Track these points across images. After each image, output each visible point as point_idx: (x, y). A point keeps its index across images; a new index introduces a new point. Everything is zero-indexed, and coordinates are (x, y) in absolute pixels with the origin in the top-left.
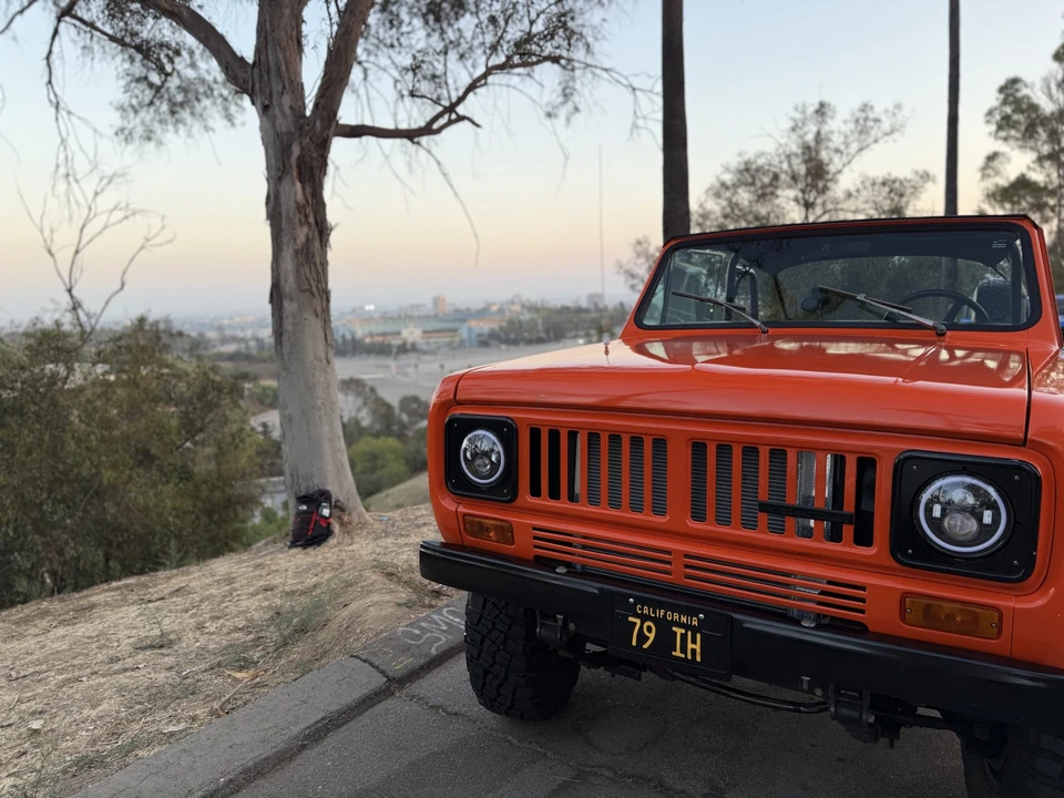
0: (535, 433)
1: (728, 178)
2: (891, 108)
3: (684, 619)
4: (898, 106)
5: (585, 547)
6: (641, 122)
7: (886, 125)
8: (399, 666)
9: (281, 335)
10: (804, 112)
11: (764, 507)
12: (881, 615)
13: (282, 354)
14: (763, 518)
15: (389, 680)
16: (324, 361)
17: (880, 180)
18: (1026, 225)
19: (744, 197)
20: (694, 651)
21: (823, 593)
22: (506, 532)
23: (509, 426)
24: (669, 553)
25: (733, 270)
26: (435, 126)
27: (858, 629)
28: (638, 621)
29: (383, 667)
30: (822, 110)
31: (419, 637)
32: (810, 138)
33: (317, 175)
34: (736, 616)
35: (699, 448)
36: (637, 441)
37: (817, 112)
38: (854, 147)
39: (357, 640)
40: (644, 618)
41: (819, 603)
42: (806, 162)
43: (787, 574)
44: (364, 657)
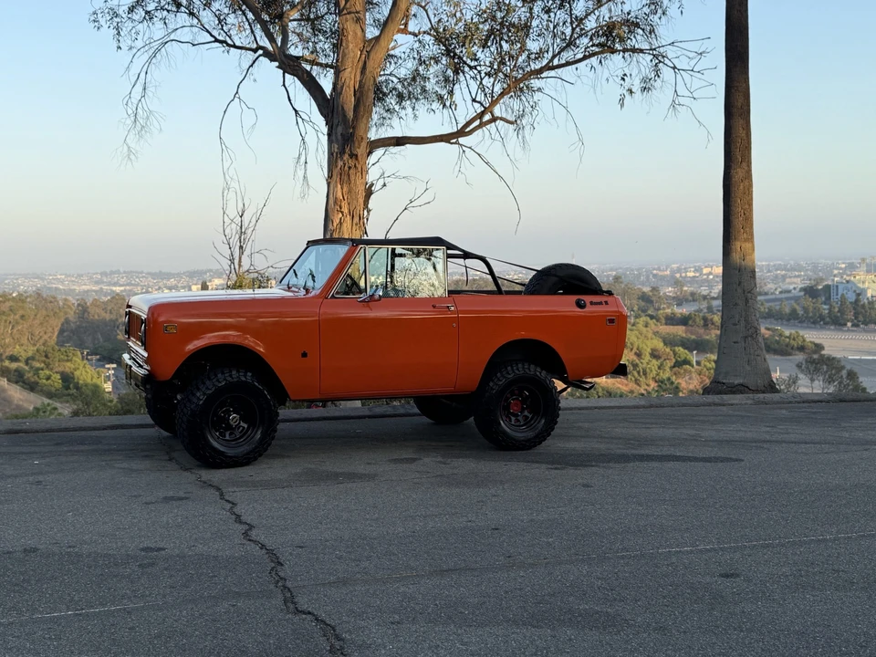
26: (468, 129)
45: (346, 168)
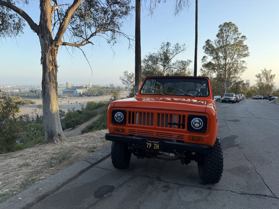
0: (130, 113)
1: (146, 58)
2: (183, 45)
3: (156, 142)
4: (184, 44)
5: (138, 132)
6: (131, 47)
7: (182, 49)
8: (93, 162)
9: (45, 93)
10: (164, 44)
11: (169, 124)
12: (186, 139)
13: (45, 97)
14: (168, 125)
15: (92, 164)
16: (56, 99)
17: (181, 61)
18: (207, 79)
19: (150, 63)
20: (157, 147)
21: (178, 137)
22: (123, 130)
23: (124, 111)
24: (153, 132)
25: (156, 83)
26: (83, 44)
27: (183, 142)
28: (148, 143)
29: (90, 162)
30: (168, 44)
31: (95, 157)
32: (165, 50)
33: (55, 53)
34: (164, 141)
35: (159, 114)
36: (148, 113)
37: (167, 44)
38: (175, 53)
39: (81, 158)
40: (149, 143)
41: (177, 138)
42: (164, 56)
43: (172, 134)
44: (85, 160)
45: (53, 50)
